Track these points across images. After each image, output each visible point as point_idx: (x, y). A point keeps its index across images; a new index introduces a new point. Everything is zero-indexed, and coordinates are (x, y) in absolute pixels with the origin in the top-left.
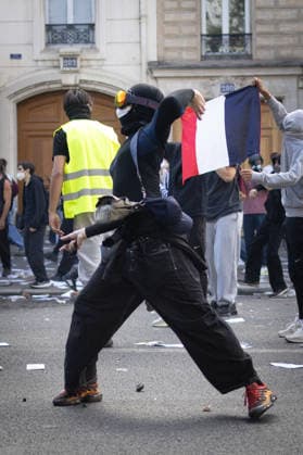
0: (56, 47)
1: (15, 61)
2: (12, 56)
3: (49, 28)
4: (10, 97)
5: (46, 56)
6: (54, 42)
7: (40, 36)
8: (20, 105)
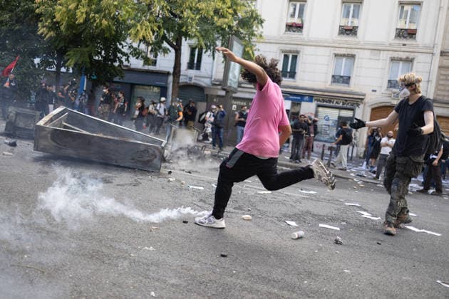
0: (391, 89)
1: (374, 93)
2: (373, 91)
3: (389, 81)
4: (370, 106)
5: (386, 92)
6: (391, 87)
7: (386, 84)
8: (373, 109)
